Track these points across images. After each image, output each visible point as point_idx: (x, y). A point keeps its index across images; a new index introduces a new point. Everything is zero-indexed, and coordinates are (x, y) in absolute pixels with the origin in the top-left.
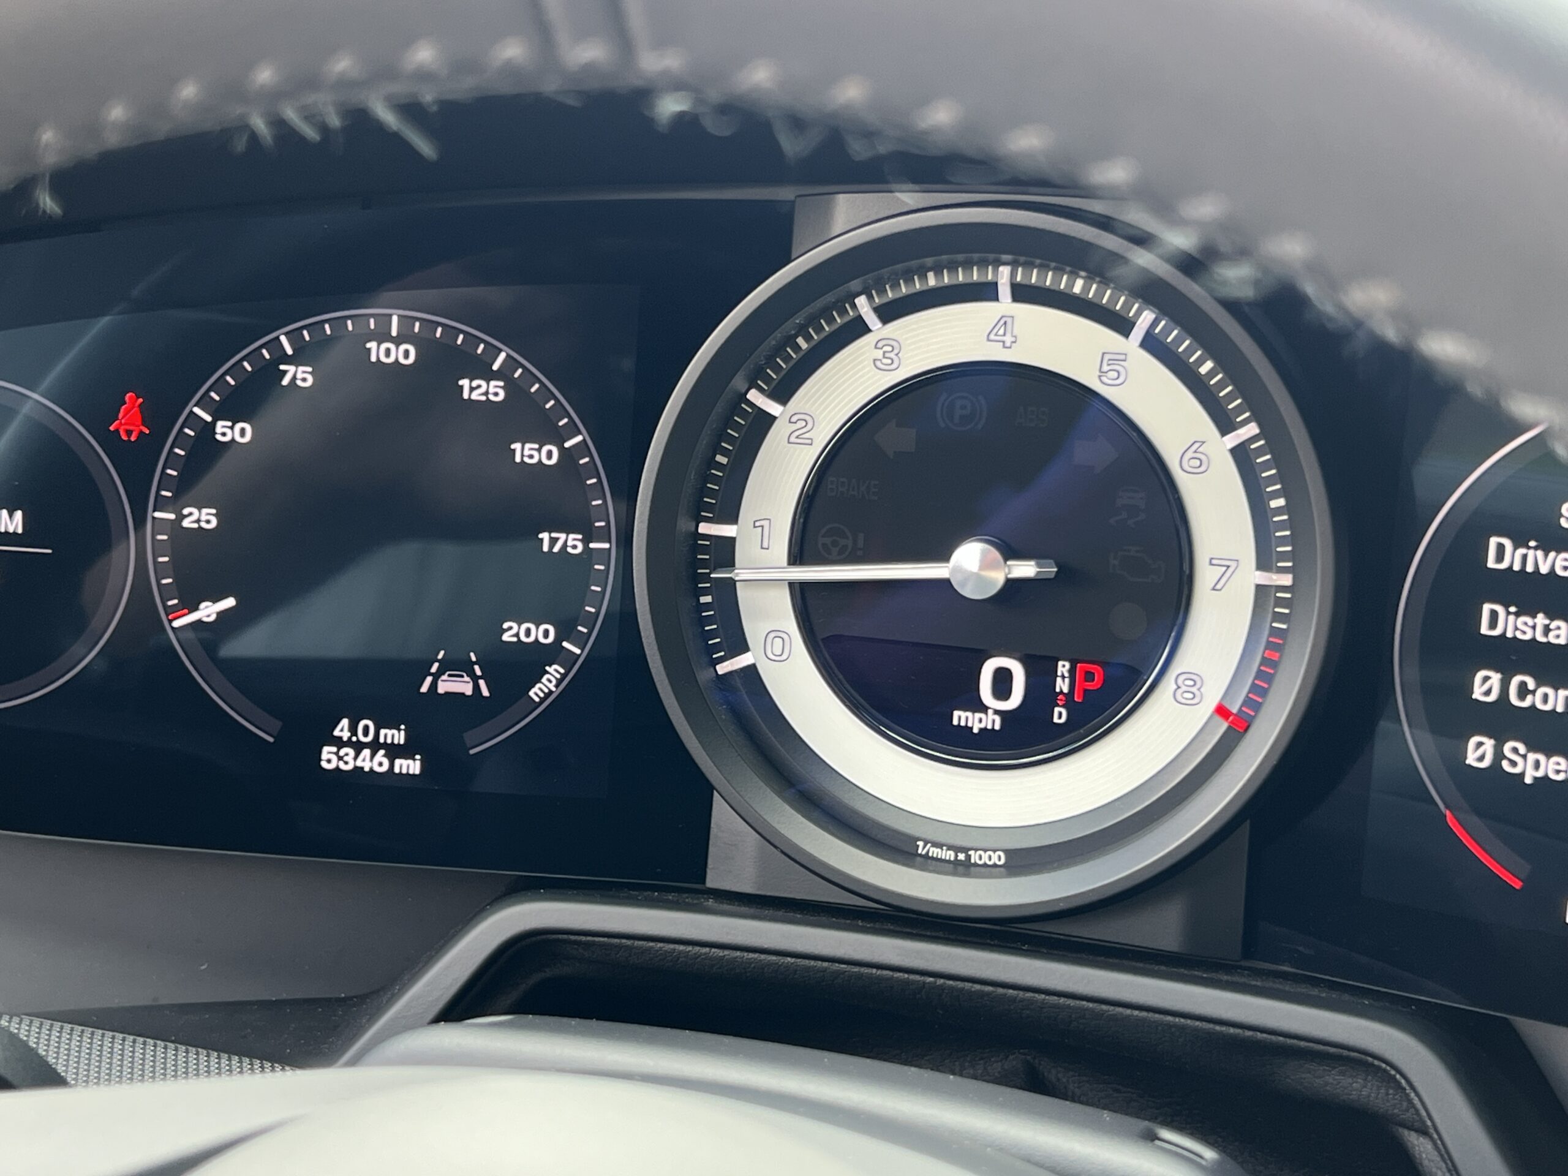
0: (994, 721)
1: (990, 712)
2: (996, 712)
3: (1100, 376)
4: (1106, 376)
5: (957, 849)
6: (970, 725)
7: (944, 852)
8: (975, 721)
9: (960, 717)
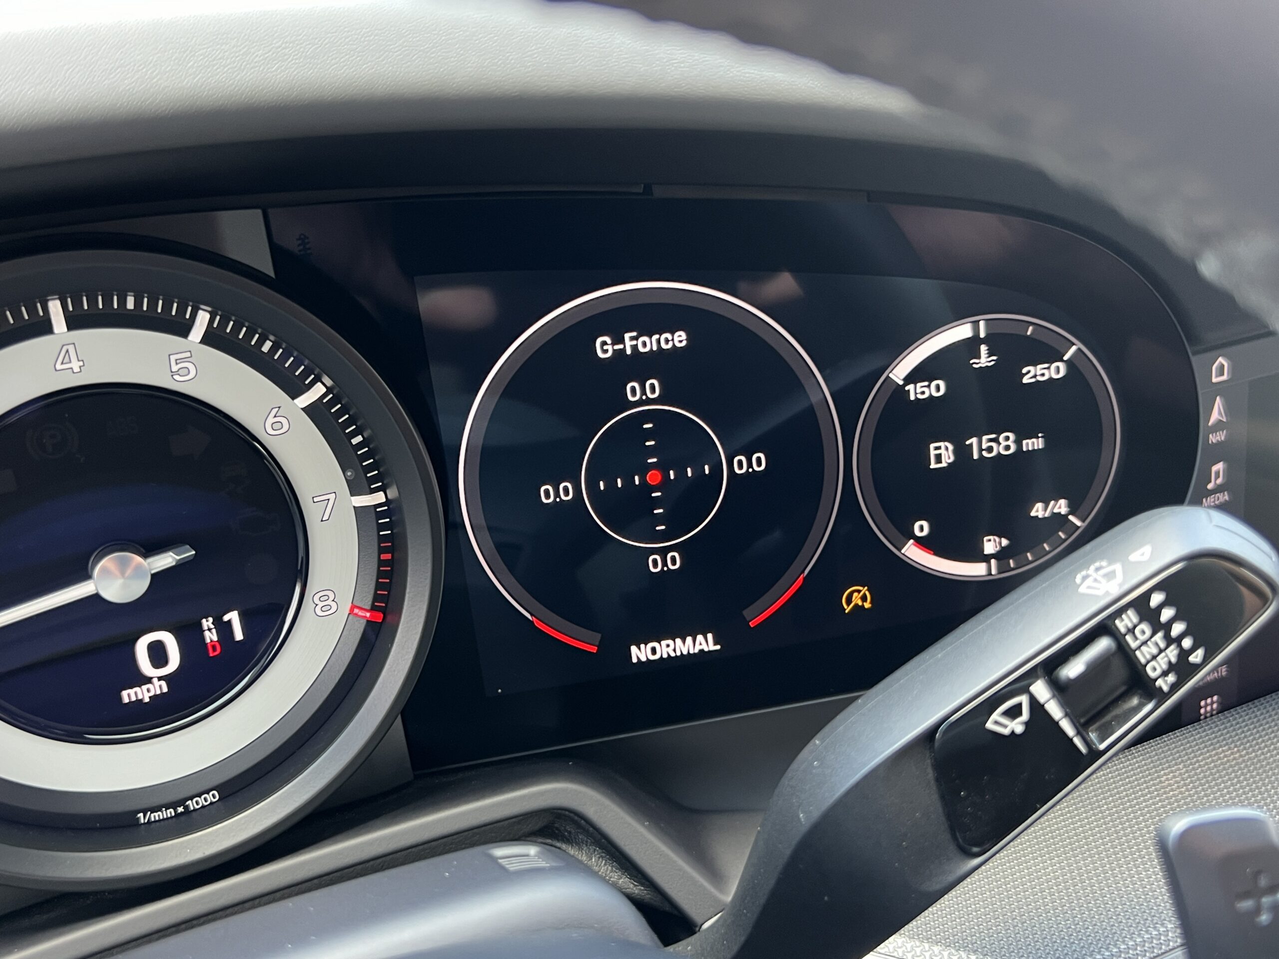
0: (160, 687)
1: (155, 680)
2: (160, 679)
3: (172, 376)
4: (179, 374)
5: (174, 805)
6: (140, 697)
7: (164, 812)
8: (144, 693)
9: (128, 695)
